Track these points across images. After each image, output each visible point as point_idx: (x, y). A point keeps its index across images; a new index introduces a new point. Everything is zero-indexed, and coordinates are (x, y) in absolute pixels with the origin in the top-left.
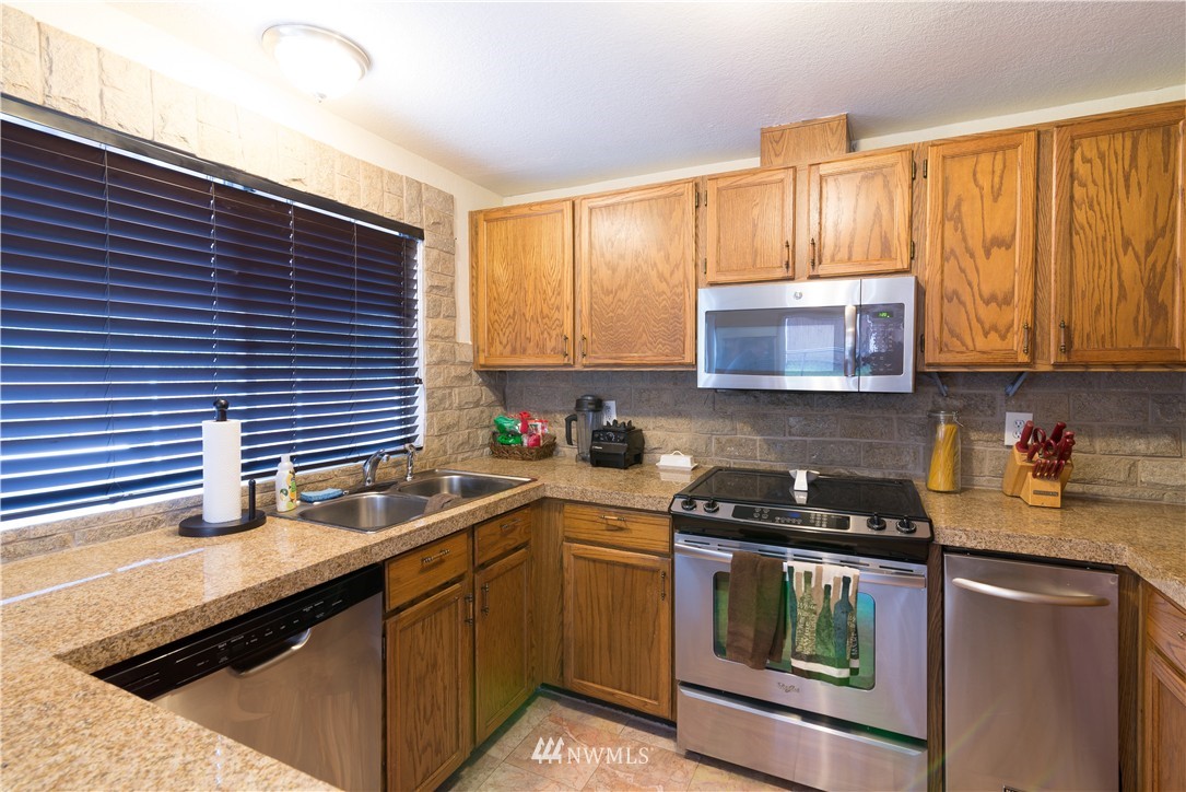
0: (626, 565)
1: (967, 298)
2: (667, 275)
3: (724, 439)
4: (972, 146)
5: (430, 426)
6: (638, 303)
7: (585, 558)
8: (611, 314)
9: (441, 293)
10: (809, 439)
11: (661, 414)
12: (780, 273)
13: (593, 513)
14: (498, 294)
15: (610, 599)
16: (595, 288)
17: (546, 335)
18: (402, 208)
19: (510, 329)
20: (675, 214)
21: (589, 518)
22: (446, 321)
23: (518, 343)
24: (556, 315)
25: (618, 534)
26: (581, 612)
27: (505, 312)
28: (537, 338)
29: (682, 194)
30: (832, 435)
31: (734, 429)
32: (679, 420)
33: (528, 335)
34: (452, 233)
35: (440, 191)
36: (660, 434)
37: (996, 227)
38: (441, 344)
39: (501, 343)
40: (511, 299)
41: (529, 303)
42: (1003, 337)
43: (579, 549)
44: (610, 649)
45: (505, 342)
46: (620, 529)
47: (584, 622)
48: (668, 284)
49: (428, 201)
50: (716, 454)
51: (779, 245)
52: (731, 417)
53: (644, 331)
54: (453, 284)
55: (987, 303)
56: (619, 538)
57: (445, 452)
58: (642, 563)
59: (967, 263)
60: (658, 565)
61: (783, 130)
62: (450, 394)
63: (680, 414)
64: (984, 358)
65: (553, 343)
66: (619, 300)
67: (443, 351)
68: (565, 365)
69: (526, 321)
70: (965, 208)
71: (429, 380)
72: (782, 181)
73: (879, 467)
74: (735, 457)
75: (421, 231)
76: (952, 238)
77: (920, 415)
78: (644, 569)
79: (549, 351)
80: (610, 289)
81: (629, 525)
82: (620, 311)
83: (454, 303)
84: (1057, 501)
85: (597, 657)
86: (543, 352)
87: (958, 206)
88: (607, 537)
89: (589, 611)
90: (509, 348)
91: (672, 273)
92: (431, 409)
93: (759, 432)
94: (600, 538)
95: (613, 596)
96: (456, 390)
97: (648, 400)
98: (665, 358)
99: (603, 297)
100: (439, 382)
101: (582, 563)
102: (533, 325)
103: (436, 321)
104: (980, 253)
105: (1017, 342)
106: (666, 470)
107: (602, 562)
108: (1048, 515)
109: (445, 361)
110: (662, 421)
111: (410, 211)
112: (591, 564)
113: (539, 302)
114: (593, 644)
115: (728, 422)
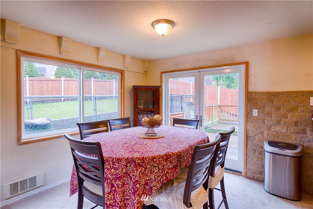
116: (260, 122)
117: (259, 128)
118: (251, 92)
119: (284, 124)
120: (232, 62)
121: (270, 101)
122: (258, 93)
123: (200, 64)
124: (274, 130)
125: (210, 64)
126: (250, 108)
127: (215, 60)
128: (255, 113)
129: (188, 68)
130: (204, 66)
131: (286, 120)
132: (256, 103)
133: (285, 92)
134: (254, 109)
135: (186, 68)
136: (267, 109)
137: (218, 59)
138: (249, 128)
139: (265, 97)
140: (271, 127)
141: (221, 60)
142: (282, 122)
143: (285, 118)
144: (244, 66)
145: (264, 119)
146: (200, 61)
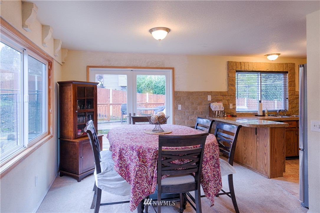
5: (289, 107)
9: (292, 82)
18: (284, 69)
22: (293, 87)
34: (294, 70)
35: (292, 63)
38: (292, 92)
49: (289, 66)
54: (294, 80)
57: (293, 112)
62: (294, 101)
67: (292, 93)
71: (289, 98)
75: (288, 72)
83: (295, 84)
92: (289, 104)
96: (295, 100)
100: (291, 99)
103: (291, 87)
109: (293, 95)
111: (285, 69)
116: (183, 114)
117: (182, 119)
118: (176, 92)
119: (196, 114)
120: (163, 66)
121: (188, 98)
122: (181, 92)
123: (135, 64)
124: (191, 119)
125: (144, 65)
126: (176, 104)
127: (149, 62)
128: (180, 107)
129: (122, 65)
130: (139, 66)
131: (197, 111)
132: (180, 100)
133: (196, 92)
134: (179, 104)
135: (120, 66)
136: (186, 104)
137: (151, 61)
138: (176, 119)
139: (185, 96)
140: (189, 117)
141: (153, 63)
142: (195, 113)
143: (196, 110)
144: (171, 71)
145: (185, 112)
146: (135, 61)
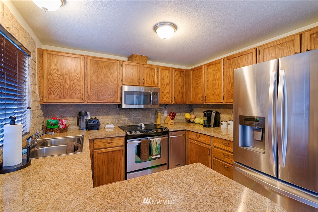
0: (113, 151)
1: (164, 92)
2: (113, 81)
3: (119, 120)
4: (165, 68)
5: (32, 124)
6: (105, 87)
7: (101, 153)
8: (97, 89)
9: (34, 76)
10: (136, 118)
11: (103, 115)
12: (137, 84)
13: (104, 140)
14: (53, 79)
15: (108, 161)
16: (92, 82)
17: (74, 93)
18: (27, 44)
19: (59, 90)
20: (115, 67)
21: (103, 142)
22: (35, 86)
23: (62, 95)
24: (78, 88)
25: (111, 144)
26: (99, 168)
27: (56, 85)
28: (70, 94)
29: (117, 63)
30: (141, 117)
31: (122, 117)
32: (108, 116)
33: (67, 93)
34: (36, 55)
36: (103, 120)
37: (168, 82)
38: (34, 94)
39: (54, 95)
40: (59, 81)
41: (67, 83)
42: (168, 99)
43: (99, 151)
44: (108, 174)
45: (56, 94)
46: (111, 143)
47: (100, 170)
48: (113, 83)
50: (118, 123)
51: (137, 79)
52: (121, 114)
53: (107, 94)
54: (36, 73)
55: (167, 93)
56: (111, 145)
58: (117, 149)
59: (164, 87)
60: (121, 149)
61: (137, 56)
62: (35, 112)
63: (108, 115)
64: (167, 102)
65: (77, 96)
66: (100, 86)
67: (35, 97)
68: (81, 102)
69: (66, 88)
70: (164, 78)
72: (137, 66)
73: (148, 122)
74: (122, 123)
75: (31, 53)
76: (163, 83)
77: (154, 112)
78: (117, 151)
79: (75, 98)
80: (97, 83)
81: (113, 141)
82: (100, 88)
84: (173, 123)
85: (104, 178)
86: (73, 98)
87: (163, 77)
88: (108, 146)
89: (102, 166)
90: (58, 96)
91: (114, 81)
92: (32, 118)
93: (127, 117)
94: (105, 147)
95: (109, 160)
96: (37, 111)
97: (100, 112)
98: (112, 101)
99: (94, 84)
101: (100, 154)
102: (69, 90)
104: (166, 85)
105: (170, 100)
106: (108, 128)
107: (105, 152)
108: (172, 125)
109: (35, 101)
110: (104, 117)
112: (102, 154)
113: (71, 83)
114: (103, 174)
115: (120, 116)
